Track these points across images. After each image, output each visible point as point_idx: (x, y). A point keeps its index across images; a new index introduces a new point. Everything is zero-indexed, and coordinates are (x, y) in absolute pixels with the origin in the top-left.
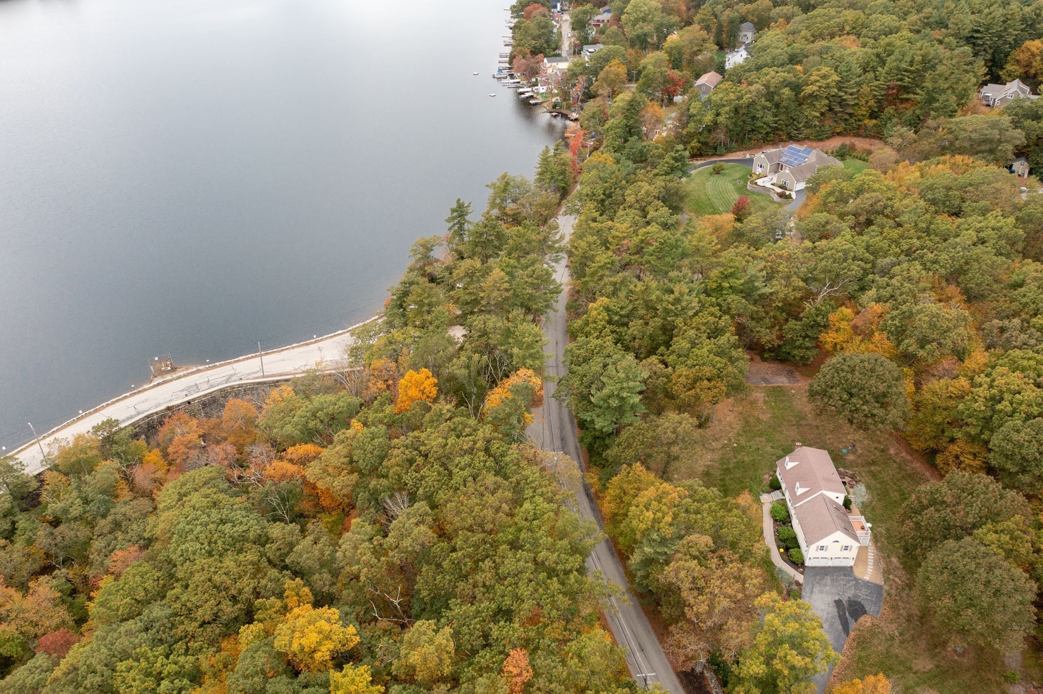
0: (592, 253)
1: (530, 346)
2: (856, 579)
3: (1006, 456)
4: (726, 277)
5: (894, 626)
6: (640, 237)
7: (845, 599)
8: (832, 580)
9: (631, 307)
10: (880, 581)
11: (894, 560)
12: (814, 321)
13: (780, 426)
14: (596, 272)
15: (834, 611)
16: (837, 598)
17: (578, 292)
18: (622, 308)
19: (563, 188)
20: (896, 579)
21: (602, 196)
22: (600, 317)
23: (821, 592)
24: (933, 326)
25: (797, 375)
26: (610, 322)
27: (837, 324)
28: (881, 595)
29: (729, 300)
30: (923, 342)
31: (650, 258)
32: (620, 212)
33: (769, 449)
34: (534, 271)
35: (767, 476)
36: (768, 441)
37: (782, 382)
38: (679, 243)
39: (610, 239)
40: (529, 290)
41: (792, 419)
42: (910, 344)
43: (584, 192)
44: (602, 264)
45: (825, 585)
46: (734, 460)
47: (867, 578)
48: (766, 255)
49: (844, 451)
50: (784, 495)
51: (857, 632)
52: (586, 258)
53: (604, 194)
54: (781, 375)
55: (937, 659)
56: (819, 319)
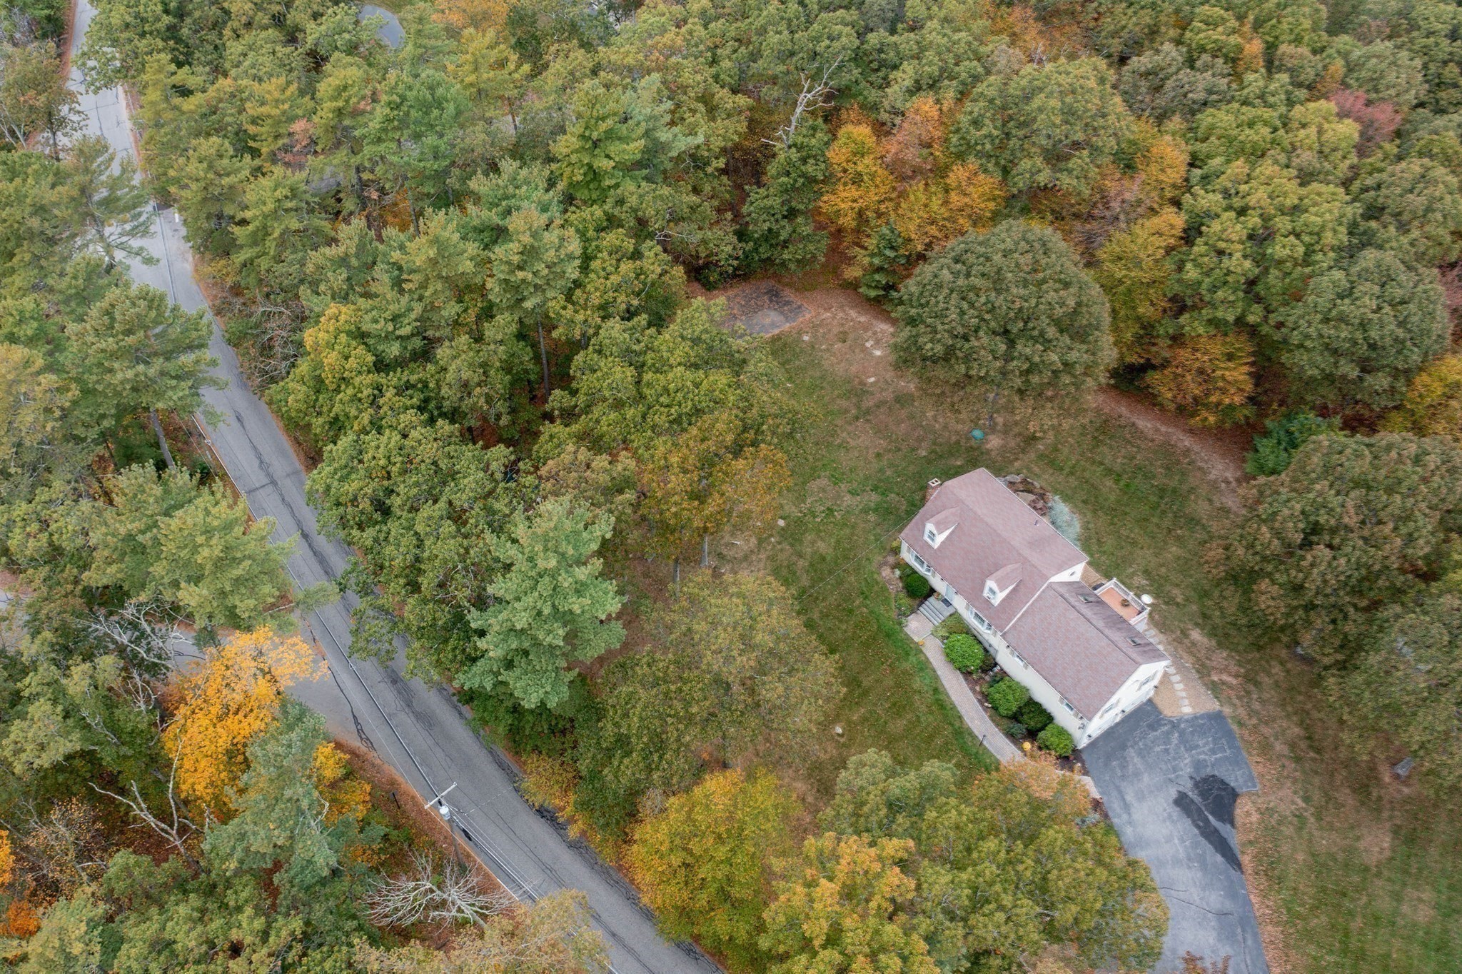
0: (226, 181)
1: (226, 560)
2: (1174, 725)
3: (1335, 352)
4: (596, 144)
5: (1287, 791)
6: (328, 105)
7: (1187, 787)
8: (1140, 754)
9: (418, 308)
10: (1212, 705)
11: (1196, 635)
12: (803, 175)
13: (834, 434)
14: (265, 231)
15: (1185, 826)
16: (1173, 793)
17: (237, 290)
18: (395, 318)
19: (49, 18)
20: (1225, 677)
21: (167, 19)
22: (352, 363)
23: (1141, 797)
24: (1069, 114)
25: (788, 294)
26: (381, 365)
27: (850, 167)
28: (1229, 734)
29: (633, 201)
30: (1056, 157)
31: (381, 148)
32: (234, 49)
33: (848, 500)
34: (109, 313)
35: (886, 572)
36: (836, 481)
37: (773, 325)
38: (440, 91)
39: (252, 129)
40: (124, 373)
41: (844, 403)
42: (1035, 170)
43: (116, 20)
44: (271, 206)
45: (1137, 774)
46: (801, 563)
47: (1187, 710)
48: (641, 57)
49: (977, 433)
50: (947, 603)
51: (1251, 850)
52: (217, 199)
53: (167, 12)
54: (760, 308)
55: (1385, 814)
56: (810, 168)
